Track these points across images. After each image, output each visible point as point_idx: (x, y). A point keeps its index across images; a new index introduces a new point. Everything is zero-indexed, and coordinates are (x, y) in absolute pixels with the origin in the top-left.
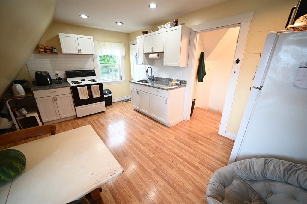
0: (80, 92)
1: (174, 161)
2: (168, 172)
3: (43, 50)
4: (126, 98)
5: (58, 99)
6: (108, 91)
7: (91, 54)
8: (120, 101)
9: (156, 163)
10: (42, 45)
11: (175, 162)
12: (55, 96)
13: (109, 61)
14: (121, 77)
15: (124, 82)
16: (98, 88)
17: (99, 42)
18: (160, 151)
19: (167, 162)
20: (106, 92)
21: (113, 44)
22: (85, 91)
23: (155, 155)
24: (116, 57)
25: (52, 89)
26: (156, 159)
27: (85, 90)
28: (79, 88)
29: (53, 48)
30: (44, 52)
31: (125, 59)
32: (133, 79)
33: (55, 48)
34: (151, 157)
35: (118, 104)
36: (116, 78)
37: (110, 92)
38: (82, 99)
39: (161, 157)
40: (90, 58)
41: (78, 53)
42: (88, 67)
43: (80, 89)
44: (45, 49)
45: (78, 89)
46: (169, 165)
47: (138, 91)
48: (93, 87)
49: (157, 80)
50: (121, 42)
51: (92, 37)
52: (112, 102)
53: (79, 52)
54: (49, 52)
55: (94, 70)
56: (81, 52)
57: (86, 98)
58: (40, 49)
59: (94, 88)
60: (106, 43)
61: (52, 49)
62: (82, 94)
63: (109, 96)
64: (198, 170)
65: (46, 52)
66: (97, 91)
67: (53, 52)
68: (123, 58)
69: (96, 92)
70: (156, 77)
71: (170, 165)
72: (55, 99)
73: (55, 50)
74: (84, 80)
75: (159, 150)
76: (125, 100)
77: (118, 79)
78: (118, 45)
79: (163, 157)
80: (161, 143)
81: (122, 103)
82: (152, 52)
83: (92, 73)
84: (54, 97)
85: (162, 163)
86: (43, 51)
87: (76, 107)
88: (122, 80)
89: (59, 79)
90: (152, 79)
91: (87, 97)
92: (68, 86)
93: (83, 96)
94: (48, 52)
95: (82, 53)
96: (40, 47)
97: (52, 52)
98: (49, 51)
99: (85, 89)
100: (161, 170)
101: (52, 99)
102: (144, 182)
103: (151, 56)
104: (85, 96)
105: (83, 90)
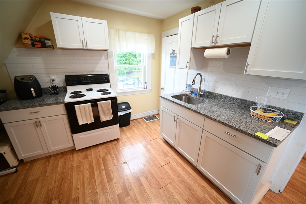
0: (80, 113)
3: (29, 42)
4: (150, 113)
5: (43, 123)
6: (126, 105)
7: (105, 51)
8: (142, 118)
10: (27, 34)
12: (39, 119)
13: (133, 61)
14: (146, 85)
15: (150, 92)
16: (109, 105)
17: (118, 32)
20: (124, 107)
21: (138, 35)
22: (88, 111)
24: (142, 56)
25: (32, 107)
27: (87, 109)
28: (77, 107)
29: (45, 39)
30: (31, 46)
31: (154, 59)
32: (163, 89)
33: (49, 40)
35: (139, 123)
36: (138, 85)
37: (128, 107)
40: (103, 56)
41: (81, 47)
42: (99, 69)
43: (80, 108)
44: (32, 39)
45: (75, 107)
47: (176, 116)
48: (100, 104)
49: (210, 98)
50: (150, 33)
51: (105, 22)
52: (131, 119)
53: (83, 47)
54: (39, 46)
55: (107, 75)
56: (87, 47)
57: (89, 122)
58: (23, 40)
59: (103, 105)
60: (129, 34)
61: (43, 40)
62: (82, 116)
63: (127, 113)
65: (33, 45)
66: (108, 109)
67: (46, 45)
68: (151, 58)
69: (106, 112)
70: (208, 92)
72: (38, 124)
73: (49, 43)
74: (91, 90)
76: (149, 116)
77: (142, 86)
78: (145, 36)
81: (145, 123)
82: (213, 45)
83: (104, 79)
84: (36, 120)
86: (28, 44)
87: (74, 135)
88: (146, 88)
89: (54, 87)
90: (199, 94)
91: (91, 121)
92: (61, 103)
93: (84, 119)
94: (37, 46)
95: (89, 48)
96: (24, 36)
97: (44, 45)
98: (39, 43)
99: (88, 107)
101: (34, 123)
103: (208, 53)
104: (87, 119)
105: (84, 109)
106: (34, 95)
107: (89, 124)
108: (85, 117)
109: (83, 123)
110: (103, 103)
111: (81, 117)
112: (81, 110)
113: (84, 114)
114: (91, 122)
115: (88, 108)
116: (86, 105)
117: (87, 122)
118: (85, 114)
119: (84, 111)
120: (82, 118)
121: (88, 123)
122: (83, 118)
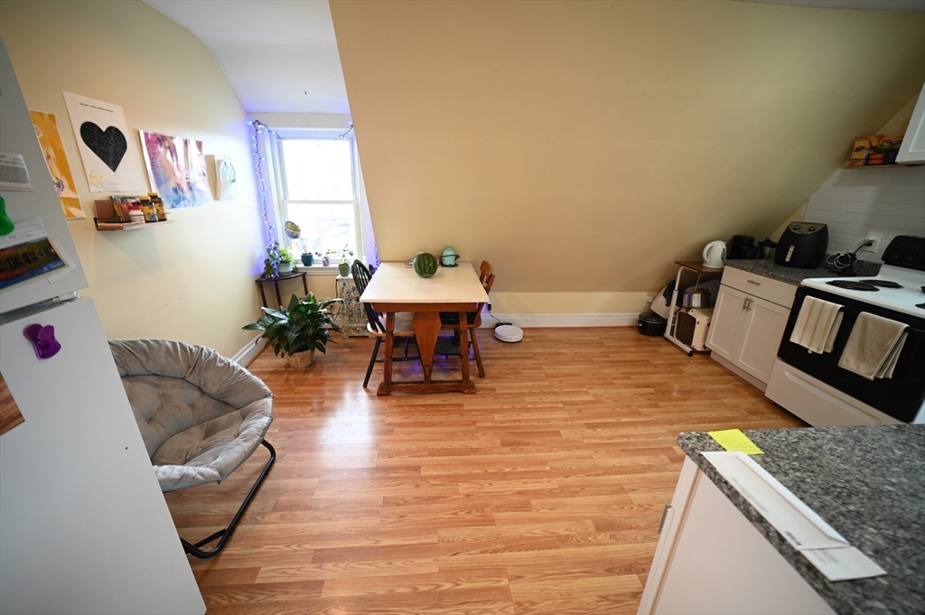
0: (806, 316)
1: (399, 521)
2: (388, 486)
9: (432, 481)
11: (394, 522)
18: (463, 514)
19: (413, 503)
22: (825, 322)
23: (460, 496)
25: (756, 272)
26: (445, 487)
27: (826, 315)
28: (809, 300)
34: (460, 484)
38: (796, 342)
39: (439, 503)
43: (813, 305)
45: (805, 300)
46: (401, 502)
62: (806, 325)
64: (316, 550)
71: (398, 505)
75: (469, 517)
79: (435, 506)
80: (504, 550)
85: (420, 492)
92: (795, 283)
93: (806, 334)
99: (831, 311)
100: (406, 478)
101: (744, 300)
102: (412, 441)
104: (812, 339)
105: (821, 311)
106: (788, 259)
107: (810, 352)
108: (812, 331)
109: (800, 341)
110: (874, 319)
111: (803, 326)
112: (813, 311)
113: (814, 324)
114: (815, 351)
115: (828, 314)
116: (827, 305)
117: (809, 345)
118: (816, 325)
119: (816, 317)
120: (804, 329)
121: (807, 350)
122: (806, 332)
